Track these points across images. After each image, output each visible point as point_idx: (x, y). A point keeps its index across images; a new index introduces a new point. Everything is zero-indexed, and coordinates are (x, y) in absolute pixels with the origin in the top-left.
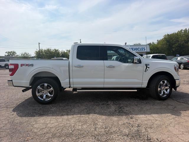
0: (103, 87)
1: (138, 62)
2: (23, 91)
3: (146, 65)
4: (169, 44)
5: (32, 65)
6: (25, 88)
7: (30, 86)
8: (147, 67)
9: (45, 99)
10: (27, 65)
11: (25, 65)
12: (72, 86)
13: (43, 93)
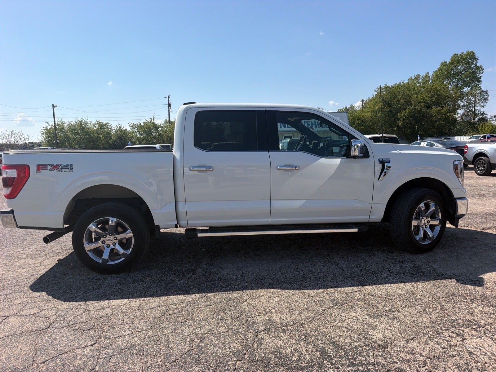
0: (268, 223)
1: (362, 155)
2: (47, 240)
3: (382, 162)
4: (388, 109)
5: (69, 167)
6: (52, 232)
7: (66, 226)
8: (383, 166)
9: (107, 261)
10: (55, 167)
11: (50, 167)
12: (183, 222)
13: (103, 242)
